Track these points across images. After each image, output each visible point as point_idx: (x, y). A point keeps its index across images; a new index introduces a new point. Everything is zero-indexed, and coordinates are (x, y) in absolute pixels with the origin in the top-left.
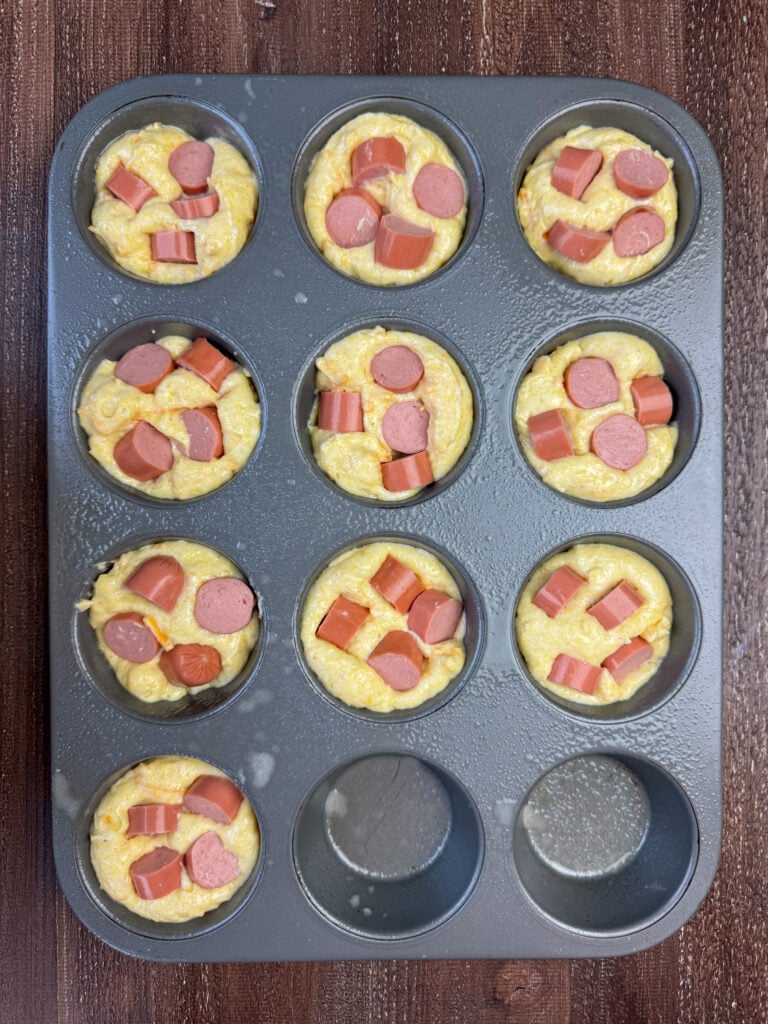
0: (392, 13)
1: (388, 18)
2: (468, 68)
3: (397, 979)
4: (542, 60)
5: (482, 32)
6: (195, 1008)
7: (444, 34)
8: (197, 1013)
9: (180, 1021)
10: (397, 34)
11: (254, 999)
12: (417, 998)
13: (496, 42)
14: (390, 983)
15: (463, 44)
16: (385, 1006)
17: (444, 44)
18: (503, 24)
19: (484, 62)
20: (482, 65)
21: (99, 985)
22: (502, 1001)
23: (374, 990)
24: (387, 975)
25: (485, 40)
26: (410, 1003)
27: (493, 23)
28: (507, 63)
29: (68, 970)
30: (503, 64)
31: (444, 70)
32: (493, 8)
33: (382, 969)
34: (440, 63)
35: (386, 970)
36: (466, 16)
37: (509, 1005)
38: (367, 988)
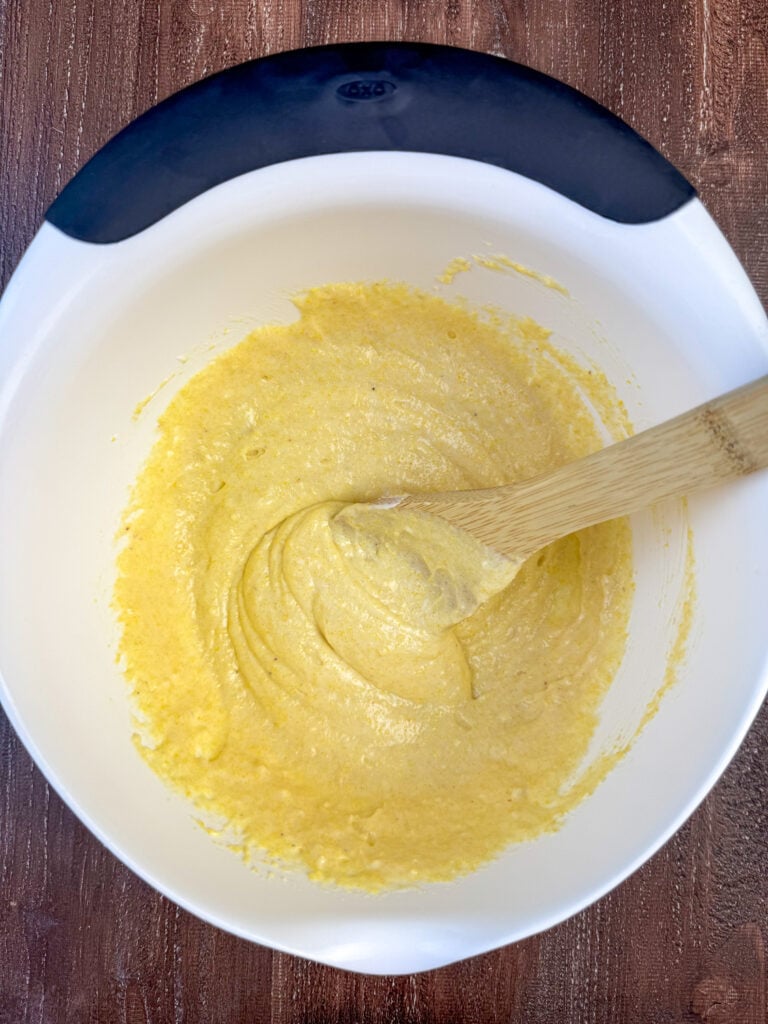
0: (617, 65)
1: (613, 70)
2: (688, 118)
3: (598, 989)
4: (759, 112)
5: (702, 85)
6: (403, 1008)
7: (666, 86)
8: (404, 1013)
9: (388, 1022)
10: (622, 85)
11: (459, 1003)
12: (616, 1009)
13: (716, 94)
14: (591, 992)
15: (684, 95)
16: (586, 1015)
17: (666, 94)
18: (722, 77)
19: (704, 113)
20: (702, 116)
21: (313, 984)
22: (698, 1015)
23: (575, 999)
24: (589, 985)
25: (705, 92)
26: (609, 1014)
27: (713, 77)
28: (725, 114)
29: (283, 968)
30: (722, 115)
31: (665, 119)
32: (713, 61)
33: (584, 979)
34: (662, 113)
35: (587, 980)
36: (688, 69)
37: (705, 1019)
38: (568, 997)
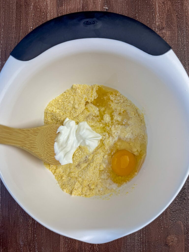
0: (136, 9)
1: (135, 10)
2: (154, 22)
3: (142, 240)
4: (171, 20)
5: (157, 13)
6: (93, 248)
7: (148, 14)
8: (94, 249)
9: (90, 251)
10: (137, 14)
11: (108, 245)
12: (147, 245)
13: (160, 16)
14: (141, 241)
15: (152, 16)
16: (140, 246)
17: (148, 16)
18: (162, 11)
19: (158, 20)
20: (157, 21)
21: (70, 243)
22: (168, 245)
23: (137, 243)
24: (140, 239)
25: (158, 15)
26: (146, 246)
27: (159, 11)
28: (163, 20)
29: (63, 239)
30: (162, 20)
31: (148, 22)
32: (159, 8)
33: (139, 237)
34: (147, 21)
35: (140, 238)
36: (153, 10)
37: (170, 246)
38: (135, 242)
